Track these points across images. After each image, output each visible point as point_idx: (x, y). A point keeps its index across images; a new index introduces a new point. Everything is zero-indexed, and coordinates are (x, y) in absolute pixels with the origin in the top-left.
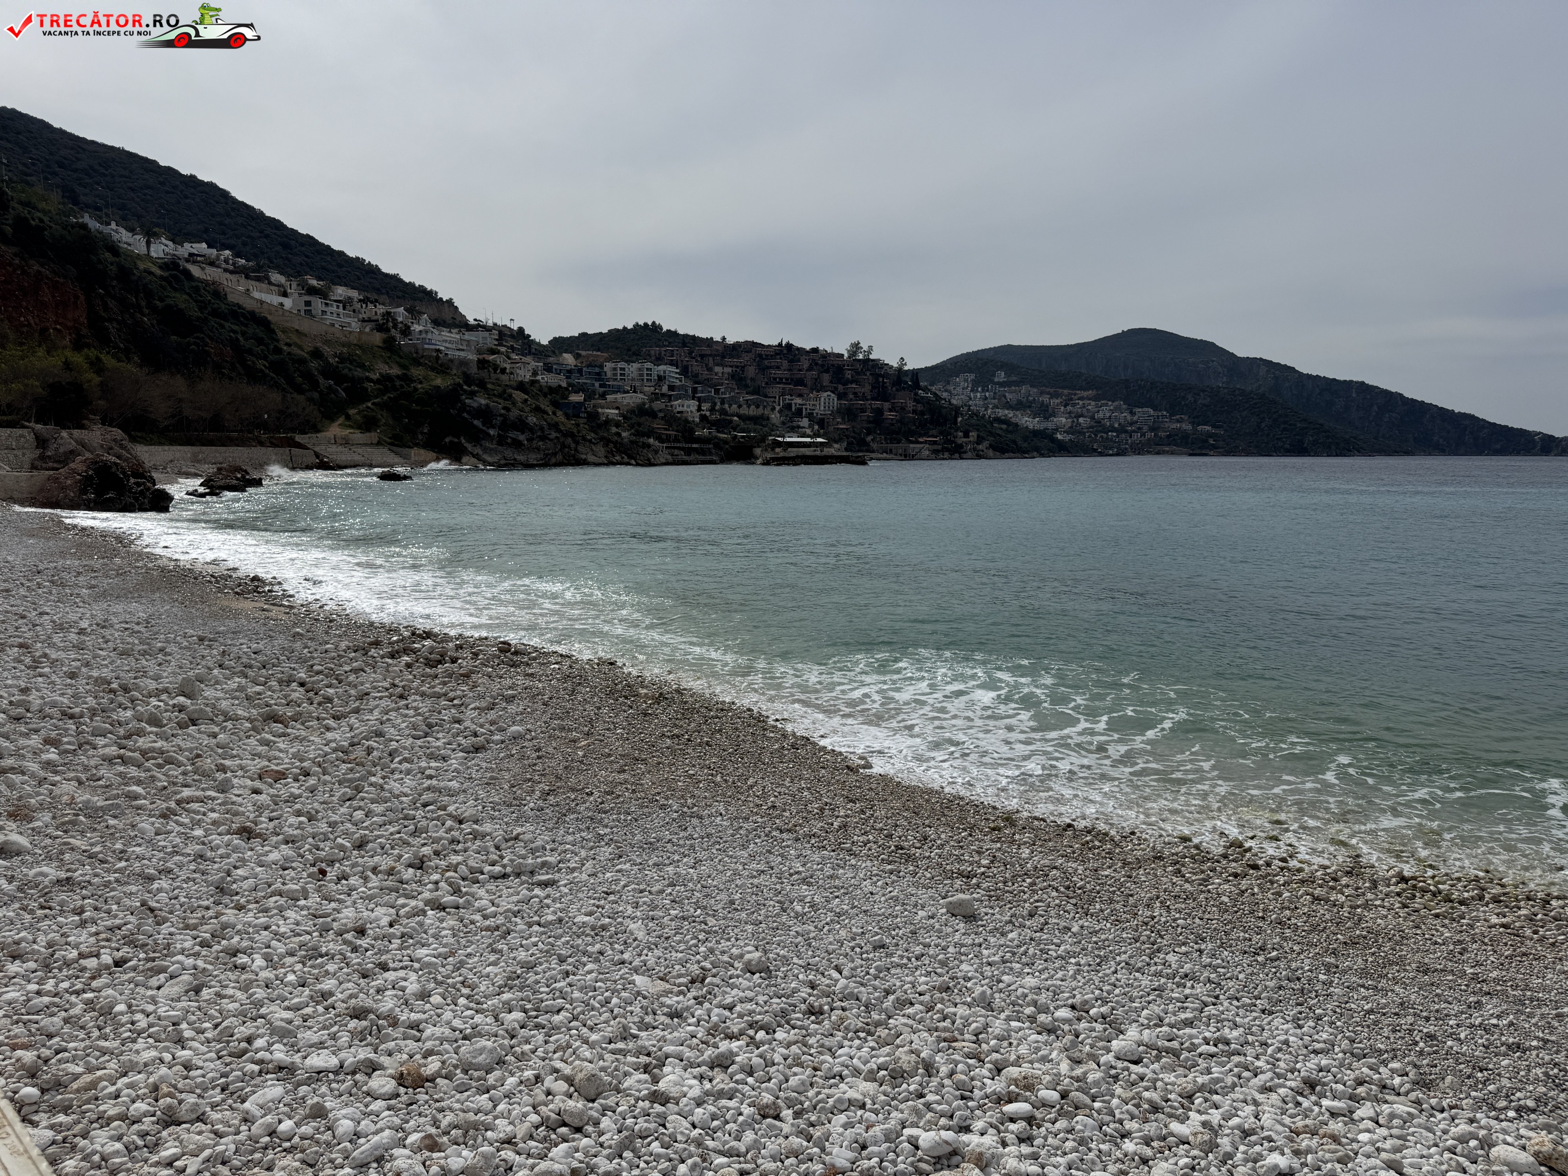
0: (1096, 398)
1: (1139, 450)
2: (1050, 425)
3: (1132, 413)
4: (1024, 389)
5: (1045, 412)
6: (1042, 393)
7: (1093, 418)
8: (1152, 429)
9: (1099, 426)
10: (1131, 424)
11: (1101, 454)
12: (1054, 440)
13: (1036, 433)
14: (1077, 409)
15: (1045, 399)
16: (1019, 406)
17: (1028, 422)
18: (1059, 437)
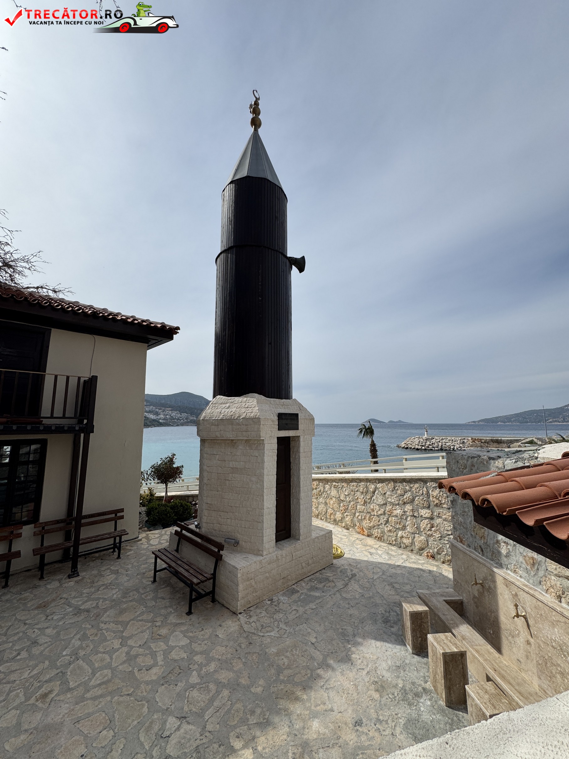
0: (171, 410)
1: (182, 425)
2: (158, 418)
3: (181, 415)
4: (151, 407)
5: (157, 414)
6: (156, 408)
7: (170, 416)
8: (186, 419)
9: (172, 418)
10: (181, 417)
11: (172, 426)
12: (159, 422)
13: (154, 420)
14: (166, 413)
15: (157, 410)
16: (150, 412)
17: (152, 417)
18: (161, 421)
